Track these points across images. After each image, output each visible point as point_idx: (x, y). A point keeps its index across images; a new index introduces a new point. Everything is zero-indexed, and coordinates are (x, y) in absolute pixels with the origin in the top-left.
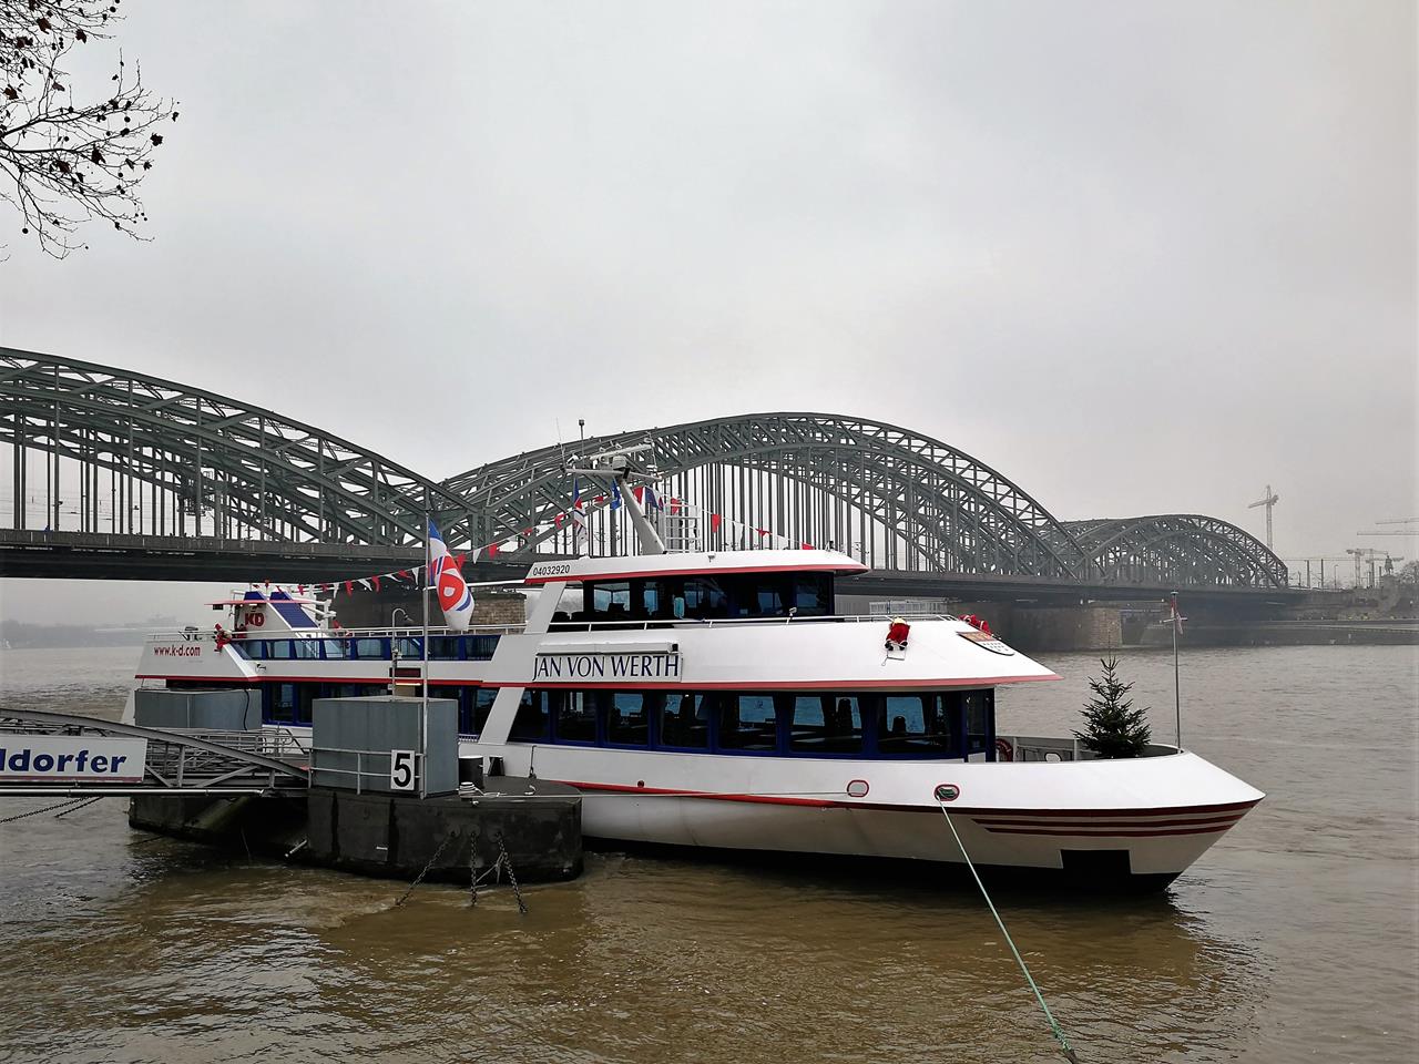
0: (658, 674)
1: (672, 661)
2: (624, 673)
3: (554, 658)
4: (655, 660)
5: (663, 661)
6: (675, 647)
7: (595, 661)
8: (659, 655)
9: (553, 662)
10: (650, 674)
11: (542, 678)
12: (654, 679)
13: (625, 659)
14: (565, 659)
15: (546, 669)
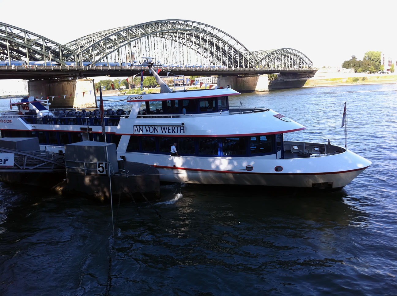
0: (178, 132)
1: (182, 128)
2: (165, 132)
3: (140, 127)
4: (176, 128)
5: (179, 128)
6: (183, 124)
7: (155, 128)
8: (178, 127)
9: (140, 128)
10: (175, 132)
11: (136, 133)
12: (176, 134)
13: (165, 127)
14: (144, 127)
15: (137, 130)
